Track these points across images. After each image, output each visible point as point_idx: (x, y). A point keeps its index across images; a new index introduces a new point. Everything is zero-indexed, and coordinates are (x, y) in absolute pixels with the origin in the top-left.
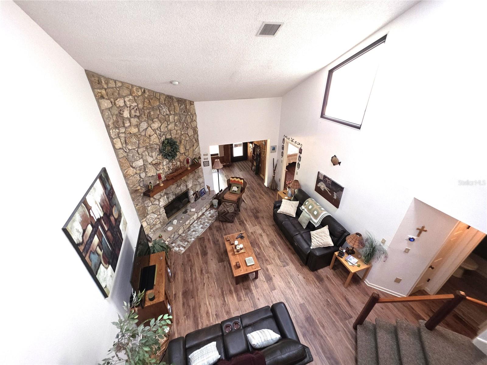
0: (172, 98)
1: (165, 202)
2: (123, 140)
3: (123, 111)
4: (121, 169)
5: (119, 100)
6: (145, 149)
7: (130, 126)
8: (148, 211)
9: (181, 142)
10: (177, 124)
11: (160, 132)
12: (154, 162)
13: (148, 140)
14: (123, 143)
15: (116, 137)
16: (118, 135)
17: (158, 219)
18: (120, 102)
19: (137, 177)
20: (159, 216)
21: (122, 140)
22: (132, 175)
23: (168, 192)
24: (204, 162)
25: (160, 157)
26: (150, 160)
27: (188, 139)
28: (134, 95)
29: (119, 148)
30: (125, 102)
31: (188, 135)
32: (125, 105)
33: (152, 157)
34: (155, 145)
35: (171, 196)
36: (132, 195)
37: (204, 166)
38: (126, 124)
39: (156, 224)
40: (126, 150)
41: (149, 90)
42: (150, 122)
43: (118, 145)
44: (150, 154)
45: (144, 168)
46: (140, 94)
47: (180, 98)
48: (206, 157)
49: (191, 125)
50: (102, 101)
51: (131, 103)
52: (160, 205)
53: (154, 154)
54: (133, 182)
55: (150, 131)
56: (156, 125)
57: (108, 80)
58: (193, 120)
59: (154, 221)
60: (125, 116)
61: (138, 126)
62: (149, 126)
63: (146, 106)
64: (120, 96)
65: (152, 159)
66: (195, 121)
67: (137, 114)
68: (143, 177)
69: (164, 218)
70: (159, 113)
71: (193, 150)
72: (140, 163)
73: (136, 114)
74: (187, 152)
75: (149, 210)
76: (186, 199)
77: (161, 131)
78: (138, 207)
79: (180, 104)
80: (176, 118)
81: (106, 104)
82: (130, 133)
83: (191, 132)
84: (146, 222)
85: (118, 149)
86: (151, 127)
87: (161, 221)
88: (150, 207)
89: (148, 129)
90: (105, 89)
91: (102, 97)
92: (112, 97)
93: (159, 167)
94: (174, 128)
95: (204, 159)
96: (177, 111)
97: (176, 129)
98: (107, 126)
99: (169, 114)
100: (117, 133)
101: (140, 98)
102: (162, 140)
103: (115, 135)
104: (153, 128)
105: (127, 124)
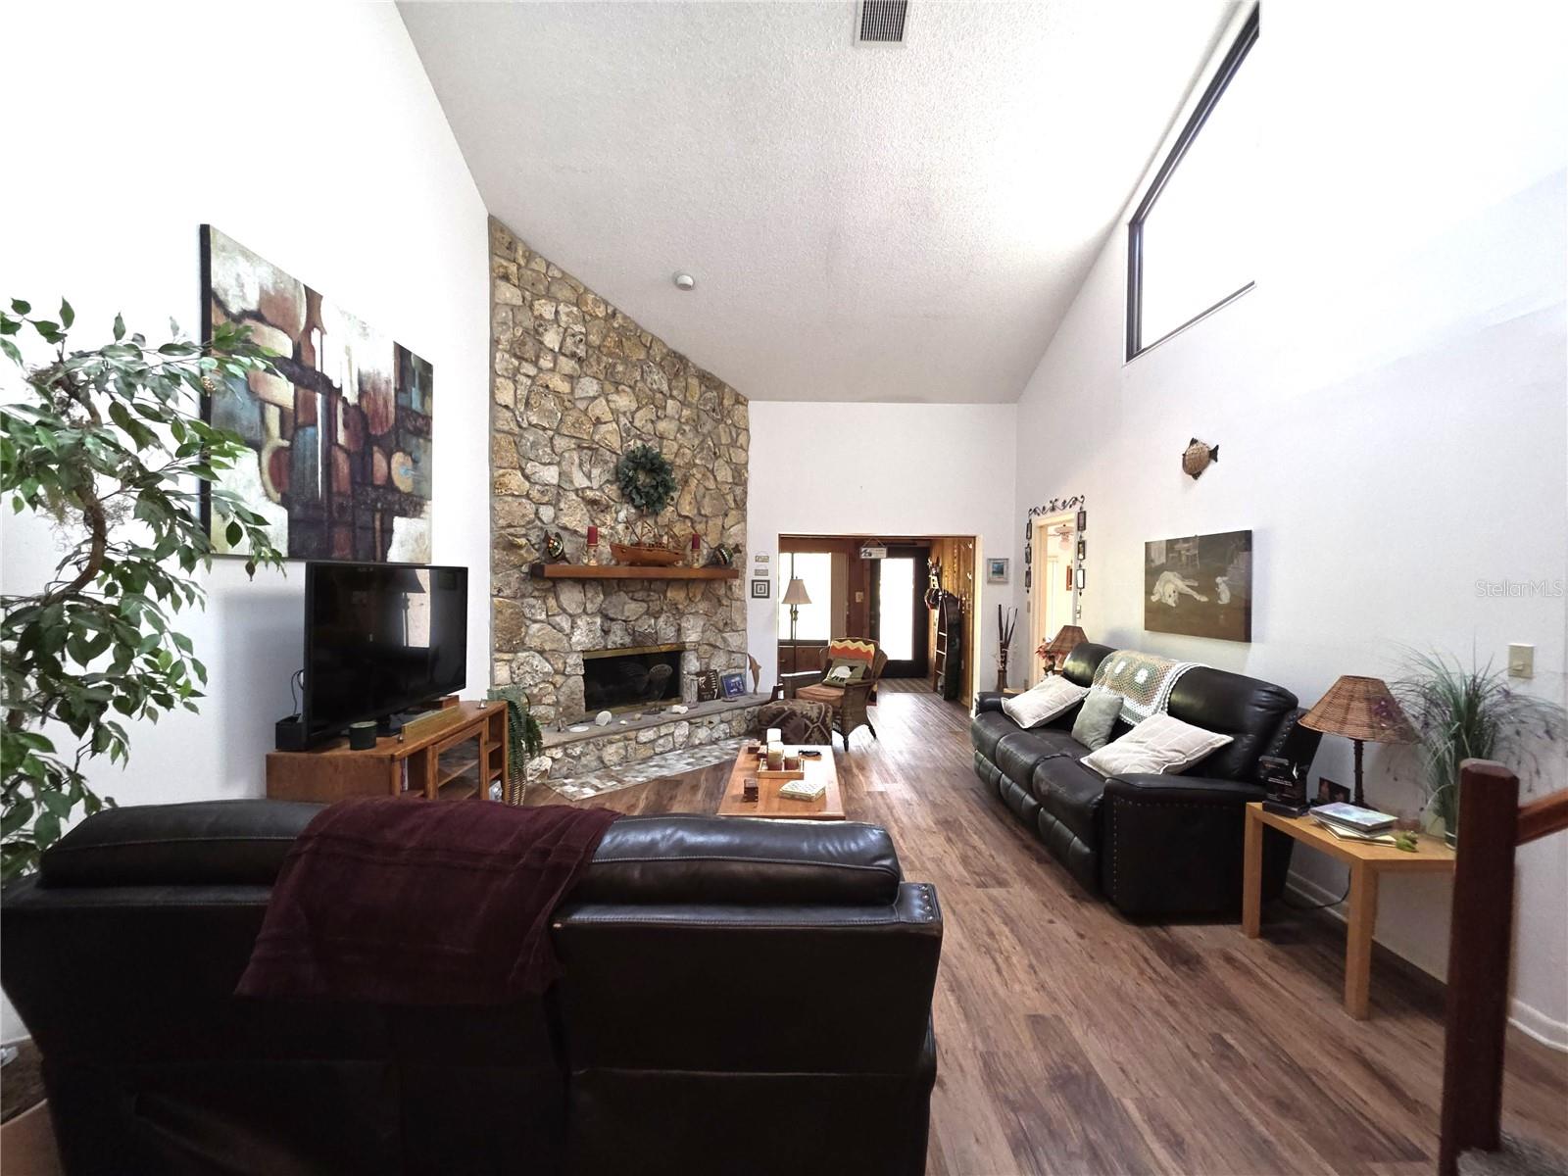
0: (684, 361)
1: (593, 638)
2: (522, 392)
3: (546, 330)
4: (491, 461)
5: (545, 304)
6: (573, 446)
7: (553, 370)
8: (526, 633)
9: (686, 481)
10: (687, 428)
11: (629, 425)
12: (589, 494)
13: (588, 426)
14: (520, 400)
15: (505, 374)
16: (515, 375)
17: (554, 685)
18: (546, 310)
19: (528, 507)
20: (559, 679)
21: (519, 392)
22: (516, 493)
23: (612, 611)
24: (753, 581)
25: (612, 491)
26: (580, 481)
27: (711, 485)
28: (584, 309)
29: (504, 404)
30: (557, 312)
31: (715, 477)
32: (556, 320)
33: (589, 478)
34: (608, 453)
35: (619, 633)
36: (496, 551)
37: (753, 596)
38: (542, 360)
39: (540, 703)
40: (520, 420)
41: (625, 317)
42: (609, 387)
43: (506, 397)
44: (587, 467)
45: (557, 494)
46: (600, 316)
47: (708, 373)
48: (762, 566)
49: (730, 455)
50: (503, 285)
51: (571, 321)
52: (574, 640)
53: (596, 472)
54: (509, 512)
55: (600, 408)
56: (624, 401)
57: (530, 255)
58: (738, 444)
59: (536, 685)
60: (546, 343)
61: (571, 378)
62: (603, 393)
63: (609, 348)
64: (549, 296)
65: (586, 483)
66: (741, 447)
67: (578, 351)
68: (545, 519)
69: (572, 693)
70: (639, 378)
71: (723, 527)
72: (550, 475)
73: (575, 349)
74: (700, 523)
75: (531, 632)
76: (666, 666)
77: (635, 424)
78: (500, 602)
79: (706, 386)
80: (686, 412)
81: (509, 294)
82: (547, 387)
83: (724, 474)
84: (507, 668)
85: (500, 405)
86: (608, 401)
87: (562, 699)
88: (536, 626)
89: (597, 401)
90: (519, 267)
91: (506, 278)
92: (529, 288)
93: (603, 519)
94: (675, 437)
95: (757, 572)
96: (692, 397)
97: (681, 442)
98: (494, 342)
99: (668, 395)
100: (511, 367)
101: (597, 322)
102: (629, 445)
103: (506, 369)
104: (612, 405)
105: (546, 363)
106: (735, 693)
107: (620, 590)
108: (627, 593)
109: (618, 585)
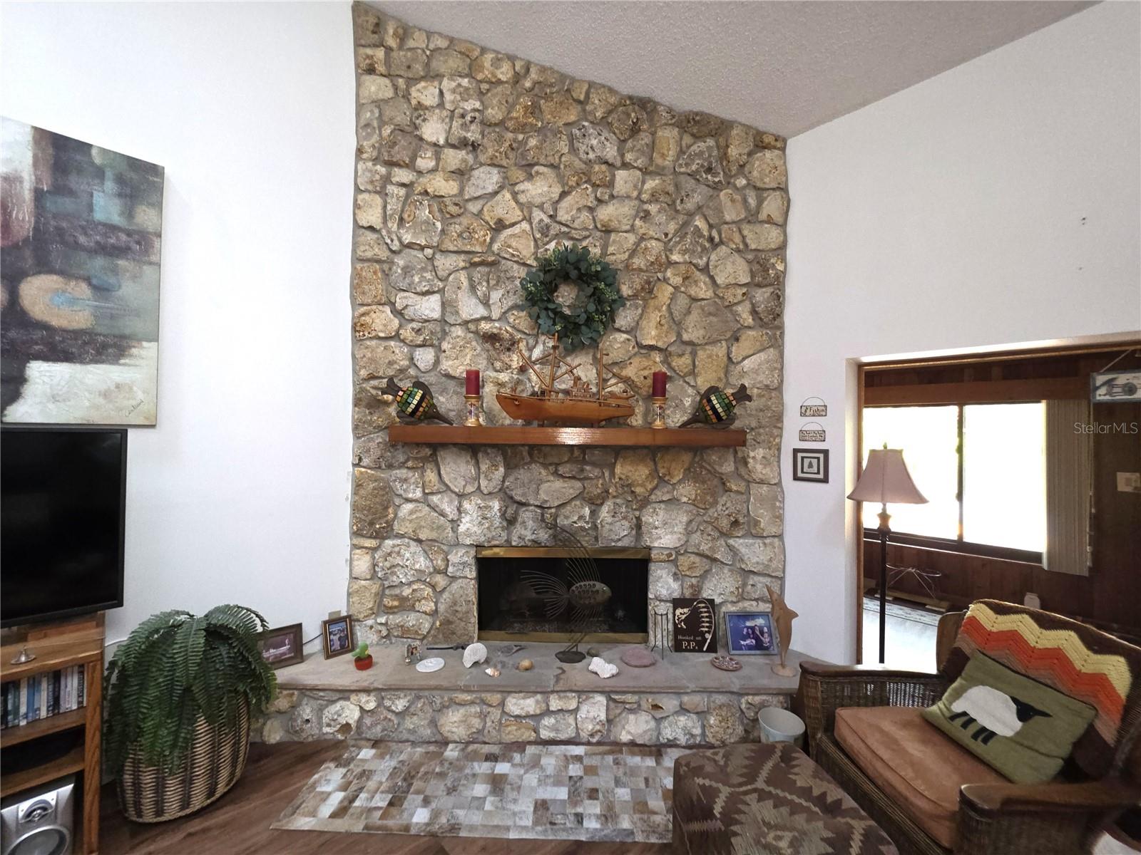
0: (649, 107)
1: (488, 528)
2: (393, 205)
3: (424, 120)
4: (353, 298)
5: (425, 88)
6: (462, 264)
7: (433, 171)
8: (396, 515)
9: (647, 291)
10: (653, 208)
11: (547, 220)
12: (485, 326)
13: (482, 234)
14: (391, 216)
15: (370, 187)
16: (383, 187)
17: (433, 587)
18: (426, 94)
19: (397, 351)
20: (440, 581)
21: (389, 207)
22: (382, 335)
23: (519, 491)
24: (796, 451)
25: (521, 320)
26: (470, 308)
27: (702, 290)
28: (480, 77)
29: (366, 225)
30: (441, 93)
31: (712, 278)
32: (441, 105)
33: (486, 303)
34: (516, 266)
35: (530, 524)
36: (356, 409)
37: (796, 478)
38: (419, 160)
39: (412, 609)
40: (389, 241)
41: (543, 70)
42: (518, 174)
43: (372, 216)
44: (482, 289)
45: (434, 334)
46: (504, 78)
47: (697, 114)
48: (813, 424)
49: (744, 237)
50: (368, 79)
51: (458, 98)
52: (462, 528)
53: (495, 296)
54: (372, 360)
55: (504, 207)
56: (539, 189)
57: (404, 33)
58: (763, 216)
59: (410, 584)
60: (425, 137)
61: (461, 174)
62: (507, 184)
63: (517, 118)
64: (432, 76)
65: (481, 311)
66: (770, 221)
67: (469, 135)
68: (421, 366)
69: (455, 603)
70: (566, 150)
71: (730, 359)
72: (430, 307)
73: (464, 134)
74: (680, 356)
75: (401, 514)
76: (600, 586)
77: (559, 219)
78: (361, 473)
79: (693, 135)
80: (651, 184)
81: (378, 87)
82: (426, 193)
83: (731, 270)
84: (367, 558)
85: (363, 227)
86: (515, 195)
87: (442, 608)
88: (410, 506)
89: (499, 197)
90: (389, 50)
91: (371, 70)
92: (402, 73)
93: (507, 360)
94: (632, 226)
95: (803, 436)
96: (663, 156)
97: (642, 231)
98: (360, 151)
99: (618, 163)
100: (378, 177)
101: (500, 89)
102: (546, 250)
103: (372, 182)
104: (522, 198)
105: (425, 162)
106: (750, 648)
107: (533, 461)
108: (545, 466)
109: (531, 455)
